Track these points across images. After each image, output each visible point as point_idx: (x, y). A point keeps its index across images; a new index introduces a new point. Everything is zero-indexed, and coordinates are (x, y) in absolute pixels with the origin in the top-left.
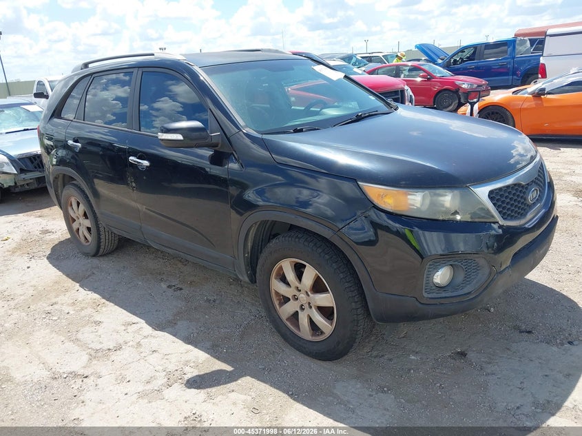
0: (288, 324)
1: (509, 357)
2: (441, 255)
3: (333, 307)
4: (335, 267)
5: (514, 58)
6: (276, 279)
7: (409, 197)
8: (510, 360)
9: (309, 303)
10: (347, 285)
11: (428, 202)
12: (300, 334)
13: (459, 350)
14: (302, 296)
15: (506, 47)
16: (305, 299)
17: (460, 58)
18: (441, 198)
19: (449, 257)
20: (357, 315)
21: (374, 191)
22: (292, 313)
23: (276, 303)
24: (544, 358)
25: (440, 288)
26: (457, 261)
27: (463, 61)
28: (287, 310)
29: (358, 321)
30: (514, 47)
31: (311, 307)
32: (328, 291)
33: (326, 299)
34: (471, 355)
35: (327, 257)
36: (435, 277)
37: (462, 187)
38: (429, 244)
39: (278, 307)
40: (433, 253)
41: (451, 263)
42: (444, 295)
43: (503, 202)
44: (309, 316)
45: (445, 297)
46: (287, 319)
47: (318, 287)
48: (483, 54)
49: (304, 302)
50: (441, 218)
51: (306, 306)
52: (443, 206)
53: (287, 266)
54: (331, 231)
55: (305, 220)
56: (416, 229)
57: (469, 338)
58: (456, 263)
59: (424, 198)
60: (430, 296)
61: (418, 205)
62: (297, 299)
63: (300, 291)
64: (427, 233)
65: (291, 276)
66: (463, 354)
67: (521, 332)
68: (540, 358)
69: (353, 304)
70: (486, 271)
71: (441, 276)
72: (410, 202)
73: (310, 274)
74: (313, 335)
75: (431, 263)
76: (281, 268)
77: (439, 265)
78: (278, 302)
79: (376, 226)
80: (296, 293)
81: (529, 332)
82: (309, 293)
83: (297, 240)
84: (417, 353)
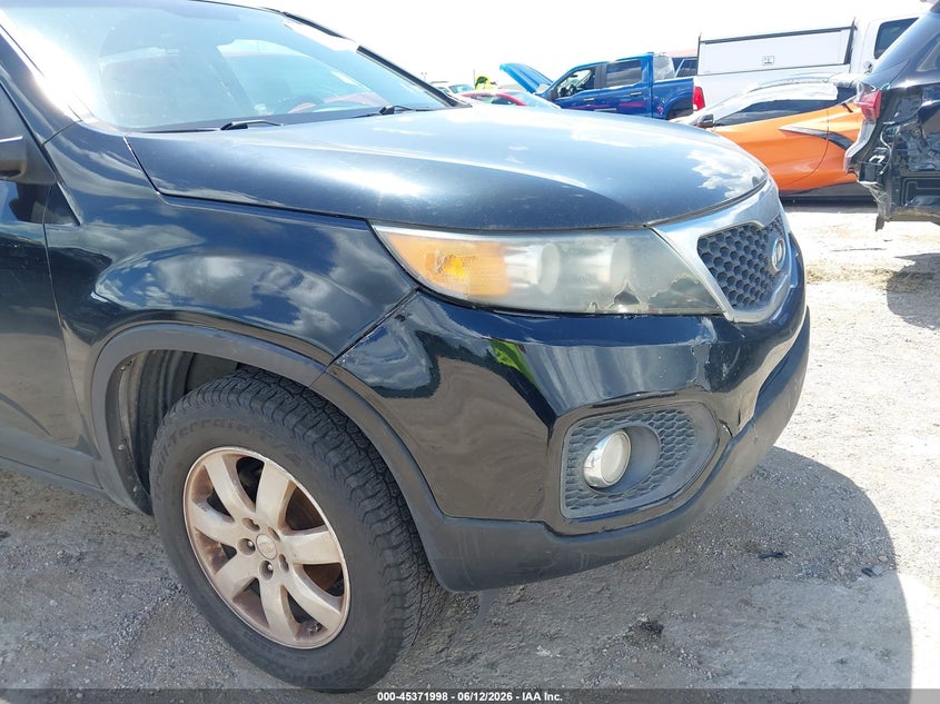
0: (240, 610)
1: (752, 622)
2: (595, 406)
3: (339, 565)
4: (335, 461)
5: (651, 84)
6: (197, 501)
7: (508, 259)
8: (756, 631)
9: (283, 558)
10: (368, 505)
11: (555, 270)
12: (270, 633)
13: (644, 620)
14: (263, 540)
15: (640, 68)
16: (272, 546)
17: (572, 86)
18: (588, 261)
19: (616, 409)
20: (401, 580)
21: (417, 248)
22: (243, 584)
23: (206, 561)
24: (825, 617)
25: (602, 490)
26: (639, 416)
27: (575, 90)
28: (231, 577)
29: (403, 595)
30: (651, 69)
31: (286, 567)
32: (323, 523)
33: (321, 546)
34: (673, 630)
35: (313, 436)
36: (588, 464)
37: (635, 230)
38: (567, 379)
39: (210, 570)
40: (579, 401)
41: (626, 423)
42: (612, 507)
43: (727, 266)
44: (283, 589)
45: (617, 514)
46: (237, 598)
47: (299, 517)
48: (606, 80)
49: (270, 556)
50: (591, 309)
51: (276, 565)
52: (593, 279)
53: (218, 468)
54: (312, 365)
55: (243, 342)
56: (532, 342)
57: (661, 585)
58: (638, 423)
59: (544, 260)
60: (579, 513)
61: (534, 281)
62: (253, 548)
63: (256, 527)
64: (557, 350)
65: (229, 492)
66: (654, 629)
67: (762, 557)
68: (816, 618)
69: (388, 552)
70: (708, 435)
71: (604, 460)
72: (511, 272)
73: (276, 483)
74: (300, 634)
75: (575, 428)
76: (204, 475)
77: (597, 432)
78: (210, 558)
79: (434, 345)
80: (251, 534)
81: (779, 555)
82: (279, 533)
83: (232, 397)
84: (552, 639)
